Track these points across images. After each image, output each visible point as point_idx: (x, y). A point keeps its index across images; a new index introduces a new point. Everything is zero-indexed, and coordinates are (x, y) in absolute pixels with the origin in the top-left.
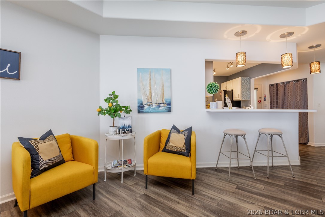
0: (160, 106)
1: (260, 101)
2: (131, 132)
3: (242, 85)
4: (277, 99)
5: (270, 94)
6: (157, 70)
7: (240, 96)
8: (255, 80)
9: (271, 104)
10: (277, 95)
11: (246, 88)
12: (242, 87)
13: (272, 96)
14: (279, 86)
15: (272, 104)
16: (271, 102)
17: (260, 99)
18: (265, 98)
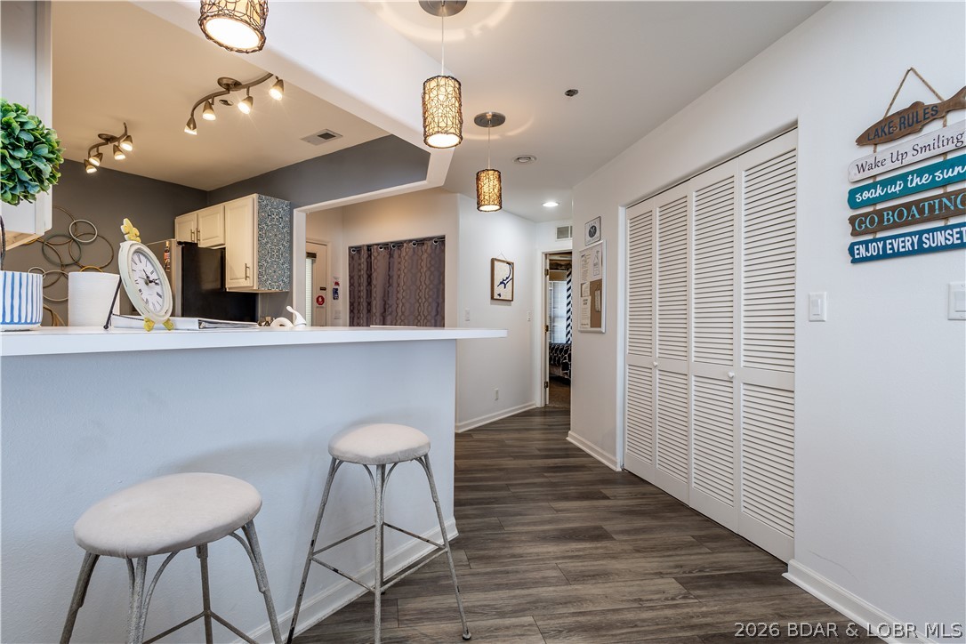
1: (320, 300)
3: (260, 229)
4: (369, 293)
5: (351, 278)
7: (253, 272)
9: (351, 311)
10: (369, 283)
11: (274, 243)
12: (260, 236)
13: (356, 284)
14: (375, 254)
15: (356, 311)
16: (351, 304)
17: (322, 293)
18: (336, 291)
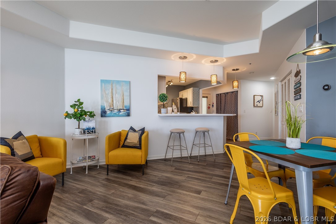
0: (120, 112)
2: (95, 133)
3: (193, 94)
4: (221, 105)
5: (217, 102)
6: (118, 82)
7: (192, 103)
8: (203, 90)
9: (217, 110)
10: (221, 103)
11: (196, 97)
12: (193, 96)
13: (218, 103)
14: (222, 96)
15: (218, 110)
16: (217, 108)
17: (209, 106)
18: (213, 105)
